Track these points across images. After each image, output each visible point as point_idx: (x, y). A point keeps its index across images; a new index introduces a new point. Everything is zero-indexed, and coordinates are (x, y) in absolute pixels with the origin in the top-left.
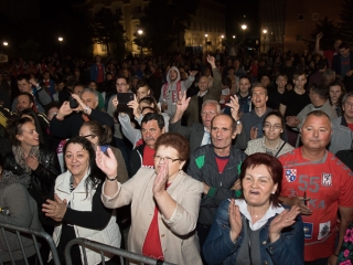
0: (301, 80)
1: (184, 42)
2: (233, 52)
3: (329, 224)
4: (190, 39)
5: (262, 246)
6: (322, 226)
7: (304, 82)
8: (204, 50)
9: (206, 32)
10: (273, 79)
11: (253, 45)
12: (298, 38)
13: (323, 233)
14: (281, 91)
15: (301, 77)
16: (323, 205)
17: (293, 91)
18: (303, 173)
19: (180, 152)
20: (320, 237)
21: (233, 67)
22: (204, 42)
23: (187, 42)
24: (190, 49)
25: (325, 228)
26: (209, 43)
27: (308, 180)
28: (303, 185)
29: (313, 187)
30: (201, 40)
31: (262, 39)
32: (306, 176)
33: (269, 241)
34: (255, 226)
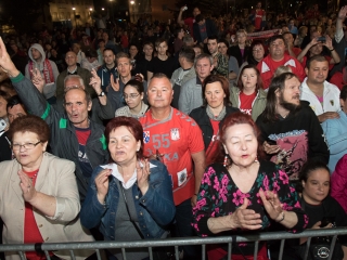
0: (163, 47)
1: (50, 17)
2: (102, 25)
3: (185, 171)
4: (56, 13)
5: (136, 200)
6: (179, 175)
7: (165, 49)
8: (74, 24)
9: (73, 5)
10: (140, 48)
11: (123, 16)
12: (164, 8)
13: (182, 179)
14: (149, 58)
15: (163, 44)
16: (176, 156)
17: (157, 57)
18: (155, 133)
19: (39, 133)
20: (180, 184)
21: (103, 40)
22: (72, 16)
23: (54, 17)
24: (58, 24)
25: (183, 176)
26: (78, 17)
27: (160, 138)
28: (157, 144)
29: (165, 143)
30: (69, 14)
31: (131, 10)
32: (158, 135)
33: (141, 195)
34: (128, 185)
